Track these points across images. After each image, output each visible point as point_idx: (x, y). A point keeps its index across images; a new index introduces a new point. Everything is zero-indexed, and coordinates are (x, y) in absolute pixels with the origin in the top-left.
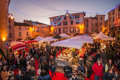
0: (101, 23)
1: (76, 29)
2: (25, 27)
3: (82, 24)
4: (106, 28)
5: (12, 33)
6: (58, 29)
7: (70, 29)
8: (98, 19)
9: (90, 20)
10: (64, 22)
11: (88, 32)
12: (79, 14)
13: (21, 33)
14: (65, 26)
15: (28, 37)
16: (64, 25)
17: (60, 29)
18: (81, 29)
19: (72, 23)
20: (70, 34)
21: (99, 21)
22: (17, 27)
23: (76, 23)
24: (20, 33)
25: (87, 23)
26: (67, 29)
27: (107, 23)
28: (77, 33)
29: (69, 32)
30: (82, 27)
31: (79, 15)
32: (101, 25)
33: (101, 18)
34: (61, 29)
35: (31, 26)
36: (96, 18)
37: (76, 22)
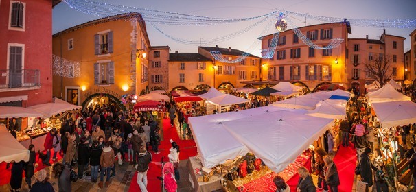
0: (395, 57)
1: (321, 71)
2: (196, 62)
3: (338, 55)
4: (406, 70)
5: (161, 76)
6: (277, 68)
7: (307, 68)
8: (387, 46)
9: (363, 46)
10: (292, 50)
11: (358, 79)
12: (331, 27)
13: (184, 75)
14: (294, 61)
15: (201, 84)
16: (291, 58)
17: (282, 68)
18: (336, 70)
19: (312, 53)
20: (307, 84)
21: (389, 51)
22: (176, 64)
23: (321, 52)
24: (182, 76)
25: (356, 53)
26: (299, 68)
27: (409, 59)
28: (325, 80)
29: (303, 79)
30: (337, 64)
31: (331, 30)
32: (395, 61)
33: (395, 43)
34: (285, 67)
35: (211, 60)
36: (381, 42)
37: (324, 51)
